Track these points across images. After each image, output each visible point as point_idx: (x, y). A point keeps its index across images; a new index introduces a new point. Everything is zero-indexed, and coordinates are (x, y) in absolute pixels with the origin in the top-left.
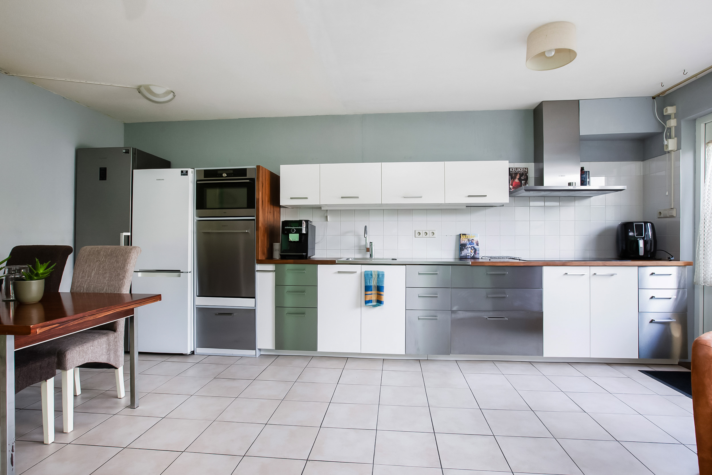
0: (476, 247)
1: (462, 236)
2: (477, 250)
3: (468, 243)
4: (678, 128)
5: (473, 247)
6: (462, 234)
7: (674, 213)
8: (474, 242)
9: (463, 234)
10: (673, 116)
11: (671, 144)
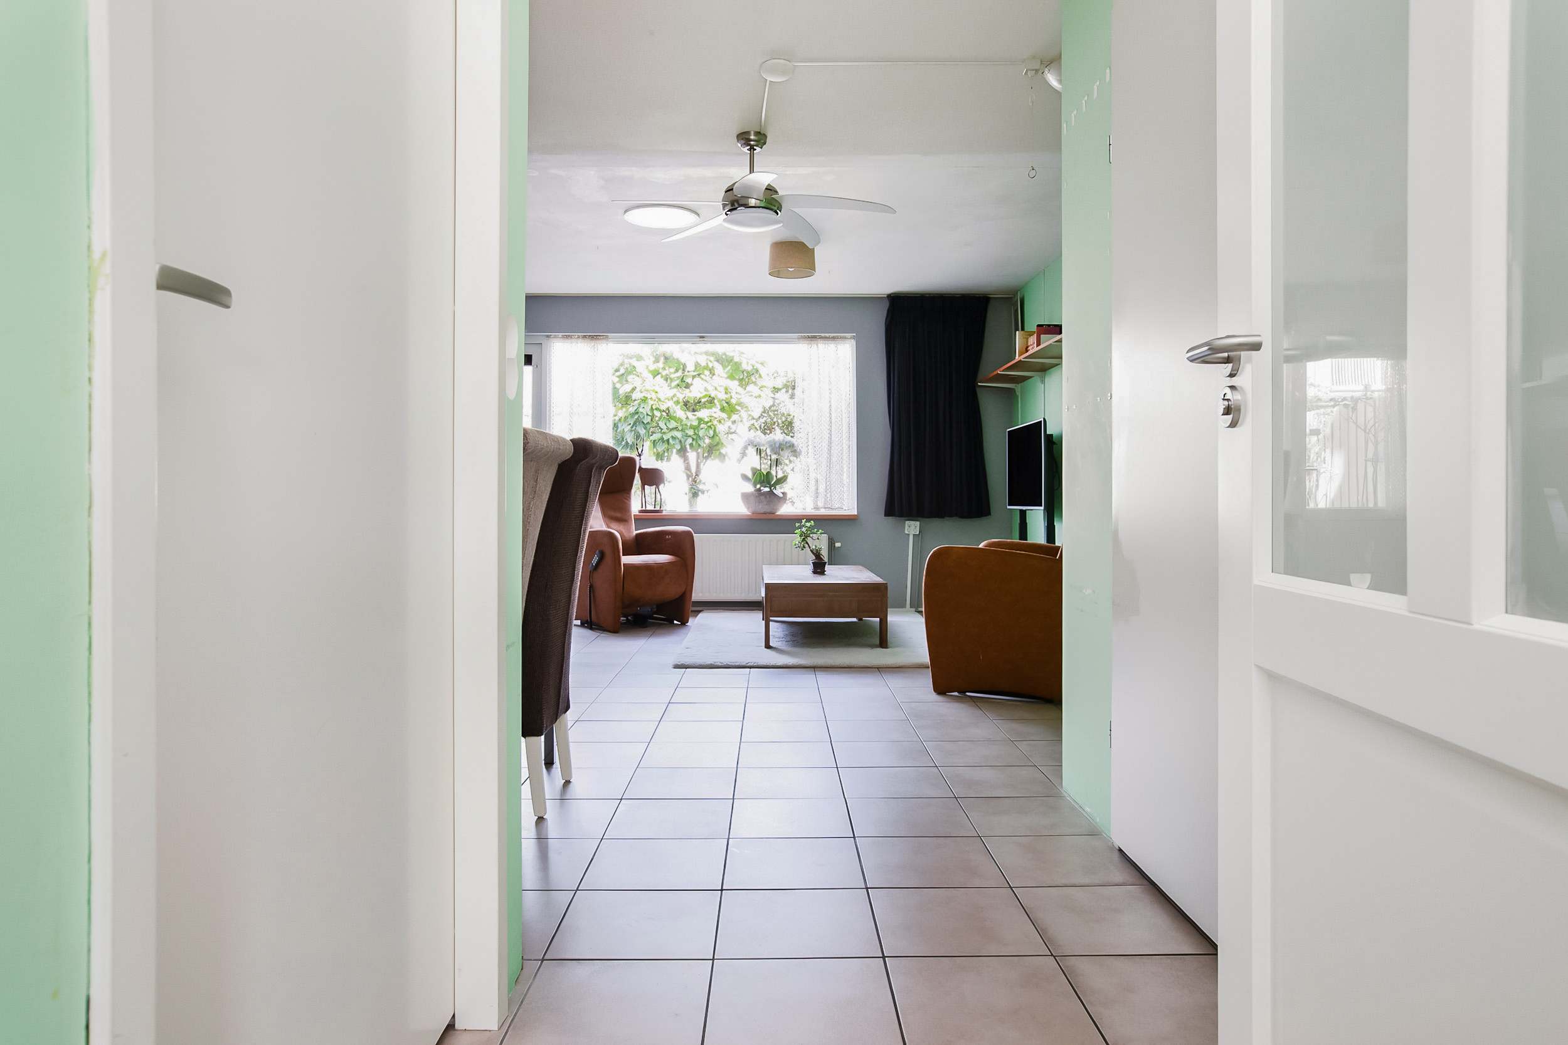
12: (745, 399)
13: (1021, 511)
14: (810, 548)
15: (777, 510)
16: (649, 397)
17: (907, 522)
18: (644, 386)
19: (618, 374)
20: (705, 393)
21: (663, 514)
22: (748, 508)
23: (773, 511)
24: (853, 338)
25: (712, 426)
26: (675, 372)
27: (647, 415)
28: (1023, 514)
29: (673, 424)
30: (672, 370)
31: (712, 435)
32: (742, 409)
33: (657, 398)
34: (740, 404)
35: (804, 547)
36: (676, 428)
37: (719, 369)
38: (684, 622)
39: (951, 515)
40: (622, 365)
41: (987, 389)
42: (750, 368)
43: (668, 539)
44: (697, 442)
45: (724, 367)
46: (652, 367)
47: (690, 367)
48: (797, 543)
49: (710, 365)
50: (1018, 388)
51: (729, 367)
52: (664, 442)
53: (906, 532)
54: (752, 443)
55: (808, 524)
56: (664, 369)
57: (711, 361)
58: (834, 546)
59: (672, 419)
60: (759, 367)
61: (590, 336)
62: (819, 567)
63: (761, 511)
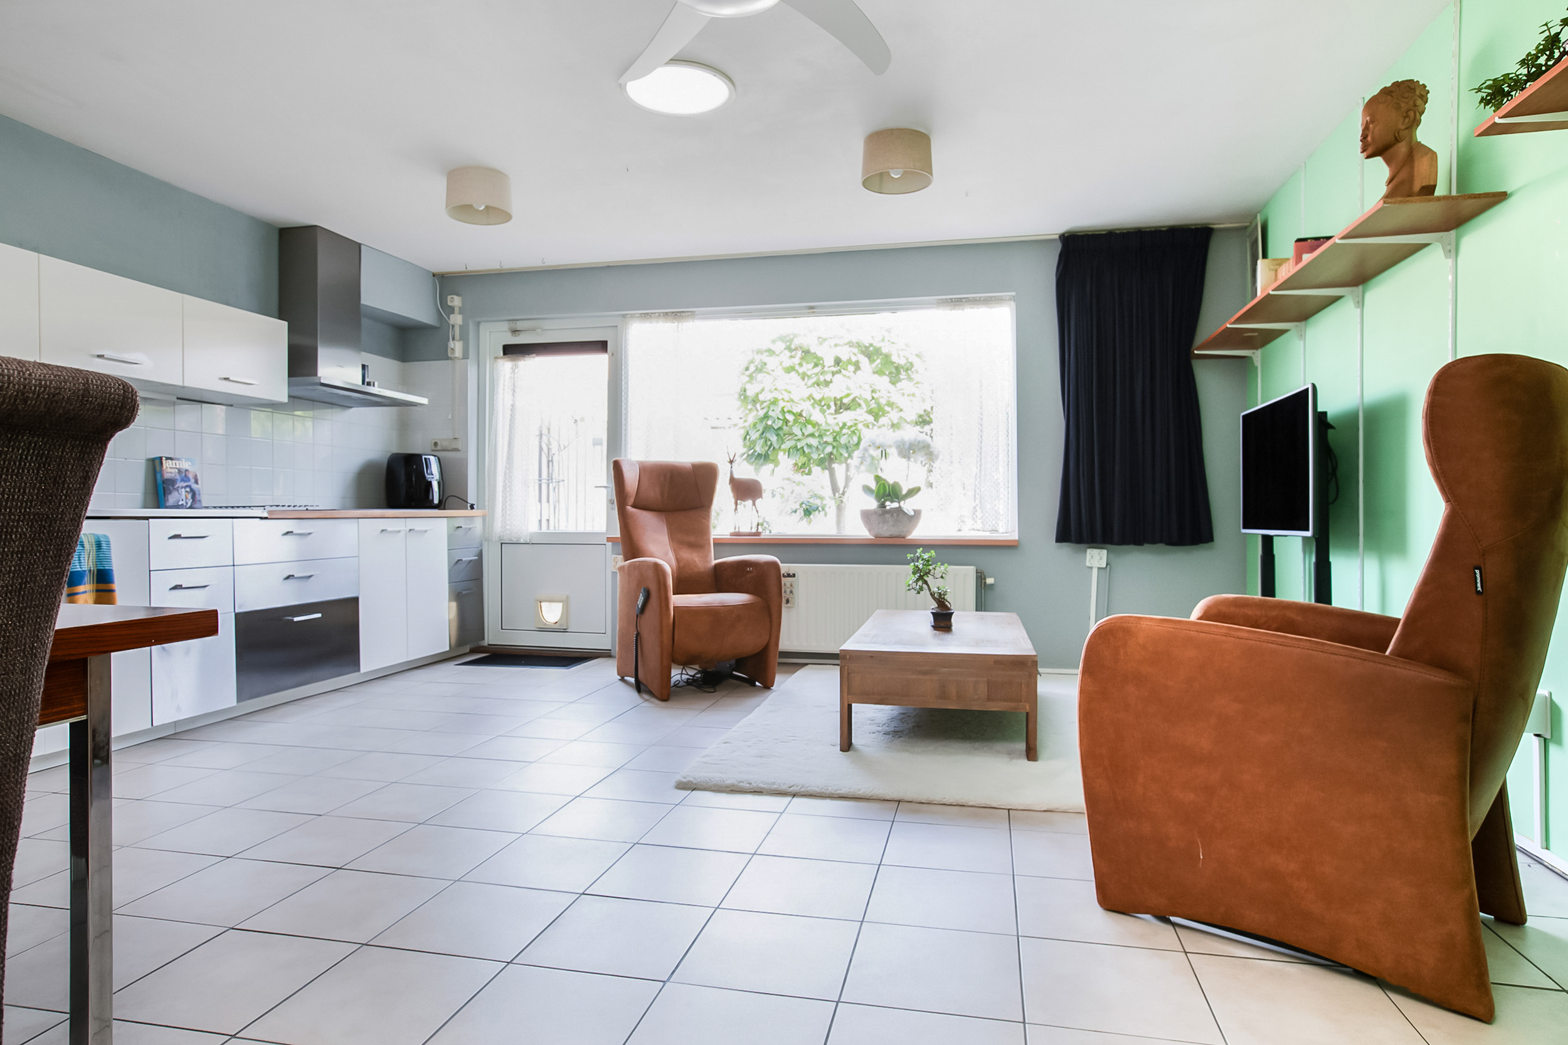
0: (194, 486)
1: (164, 461)
2: (197, 493)
3: (178, 477)
4: (464, 329)
5: (189, 486)
6: (164, 458)
7: (459, 445)
8: (191, 476)
9: (167, 458)
10: (457, 310)
11: (457, 347)
12: (896, 398)
13: (1265, 537)
14: (930, 590)
15: (910, 532)
16: (780, 398)
17: (1089, 551)
18: (775, 385)
19: (748, 373)
20: (847, 392)
21: (762, 537)
22: (870, 530)
23: (903, 535)
24: (1013, 299)
25: (856, 431)
26: (814, 367)
27: (778, 418)
28: (1268, 542)
29: (810, 429)
30: (811, 366)
31: (857, 442)
32: (892, 410)
33: (790, 399)
34: (891, 404)
35: (921, 589)
36: (812, 435)
37: (864, 361)
38: (767, 686)
39: (1153, 542)
40: (752, 362)
41: (1207, 361)
42: (902, 362)
43: (749, 572)
44: (837, 450)
45: (871, 361)
46: (788, 363)
47: (829, 361)
48: (911, 582)
49: (854, 359)
50: (1257, 355)
51: (879, 361)
52: (798, 450)
53: (1088, 564)
54: (874, 444)
55: (926, 556)
56: (800, 365)
57: (855, 354)
58: (985, 583)
59: (809, 424)
60: (917, 363)
61: (673, 313)
62: (942, 621)
63: (887, 534)
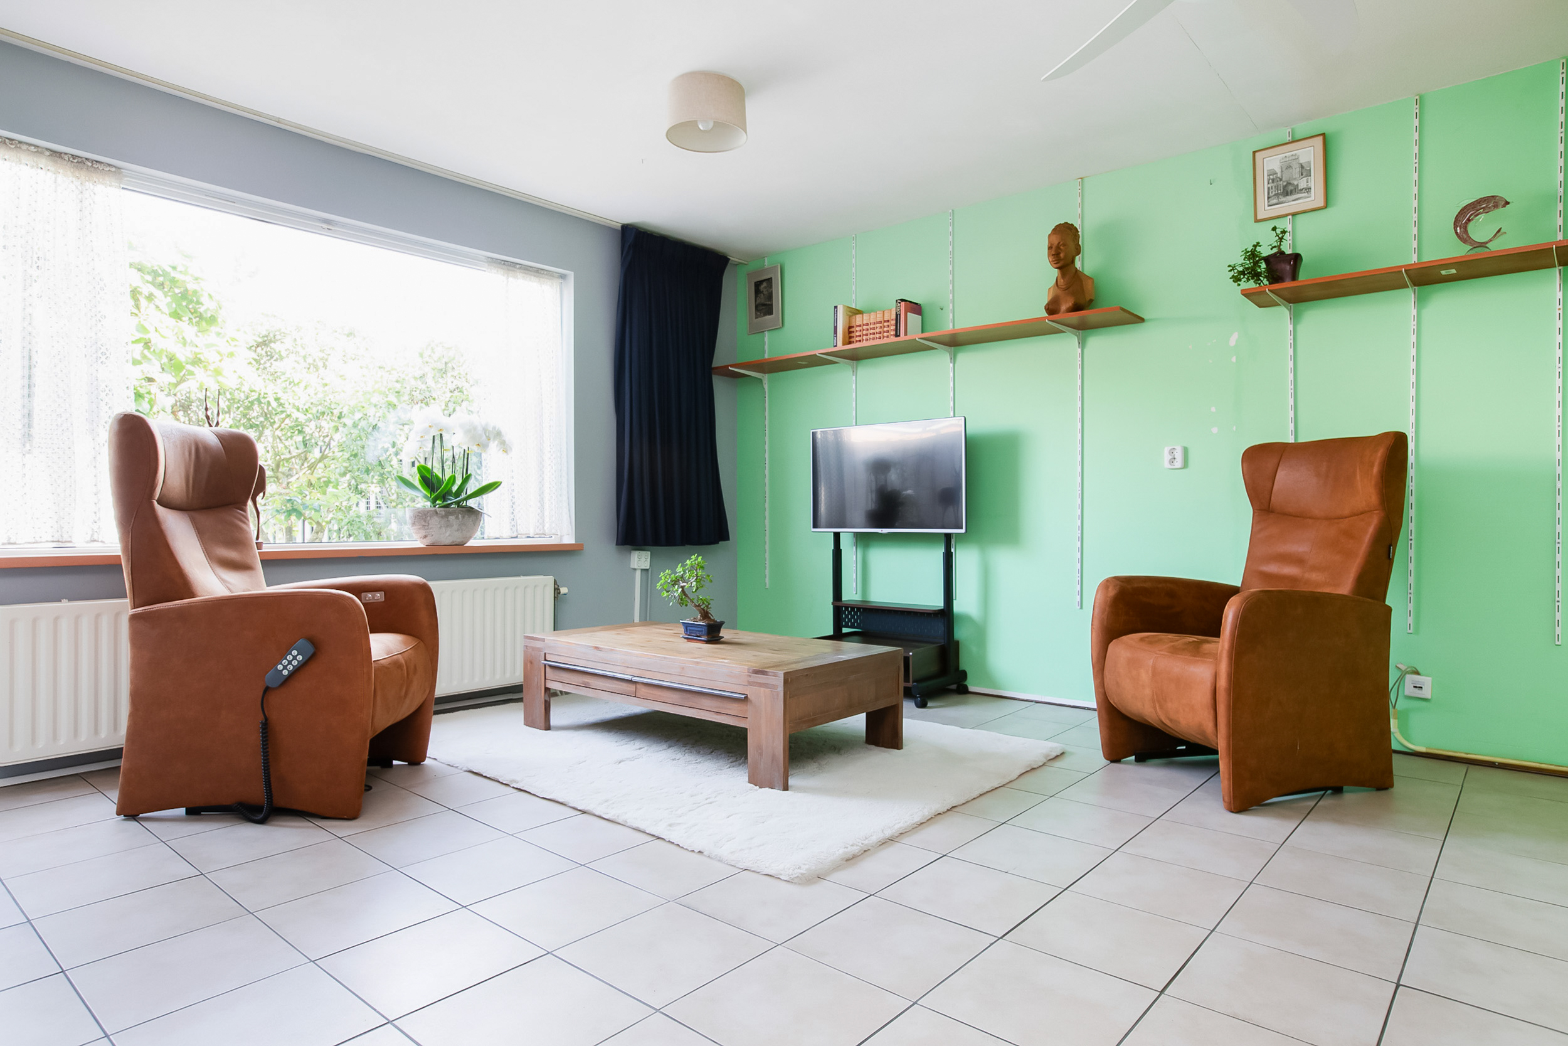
13: (836, 534)
15: (470, 538)
17: (634, 553)
22: (423, 537)
23: (461, 542)
28: (837, 538)
50: (765, 379)
53: (632, 566)
58: (559, 594)
63: (448, 542)
